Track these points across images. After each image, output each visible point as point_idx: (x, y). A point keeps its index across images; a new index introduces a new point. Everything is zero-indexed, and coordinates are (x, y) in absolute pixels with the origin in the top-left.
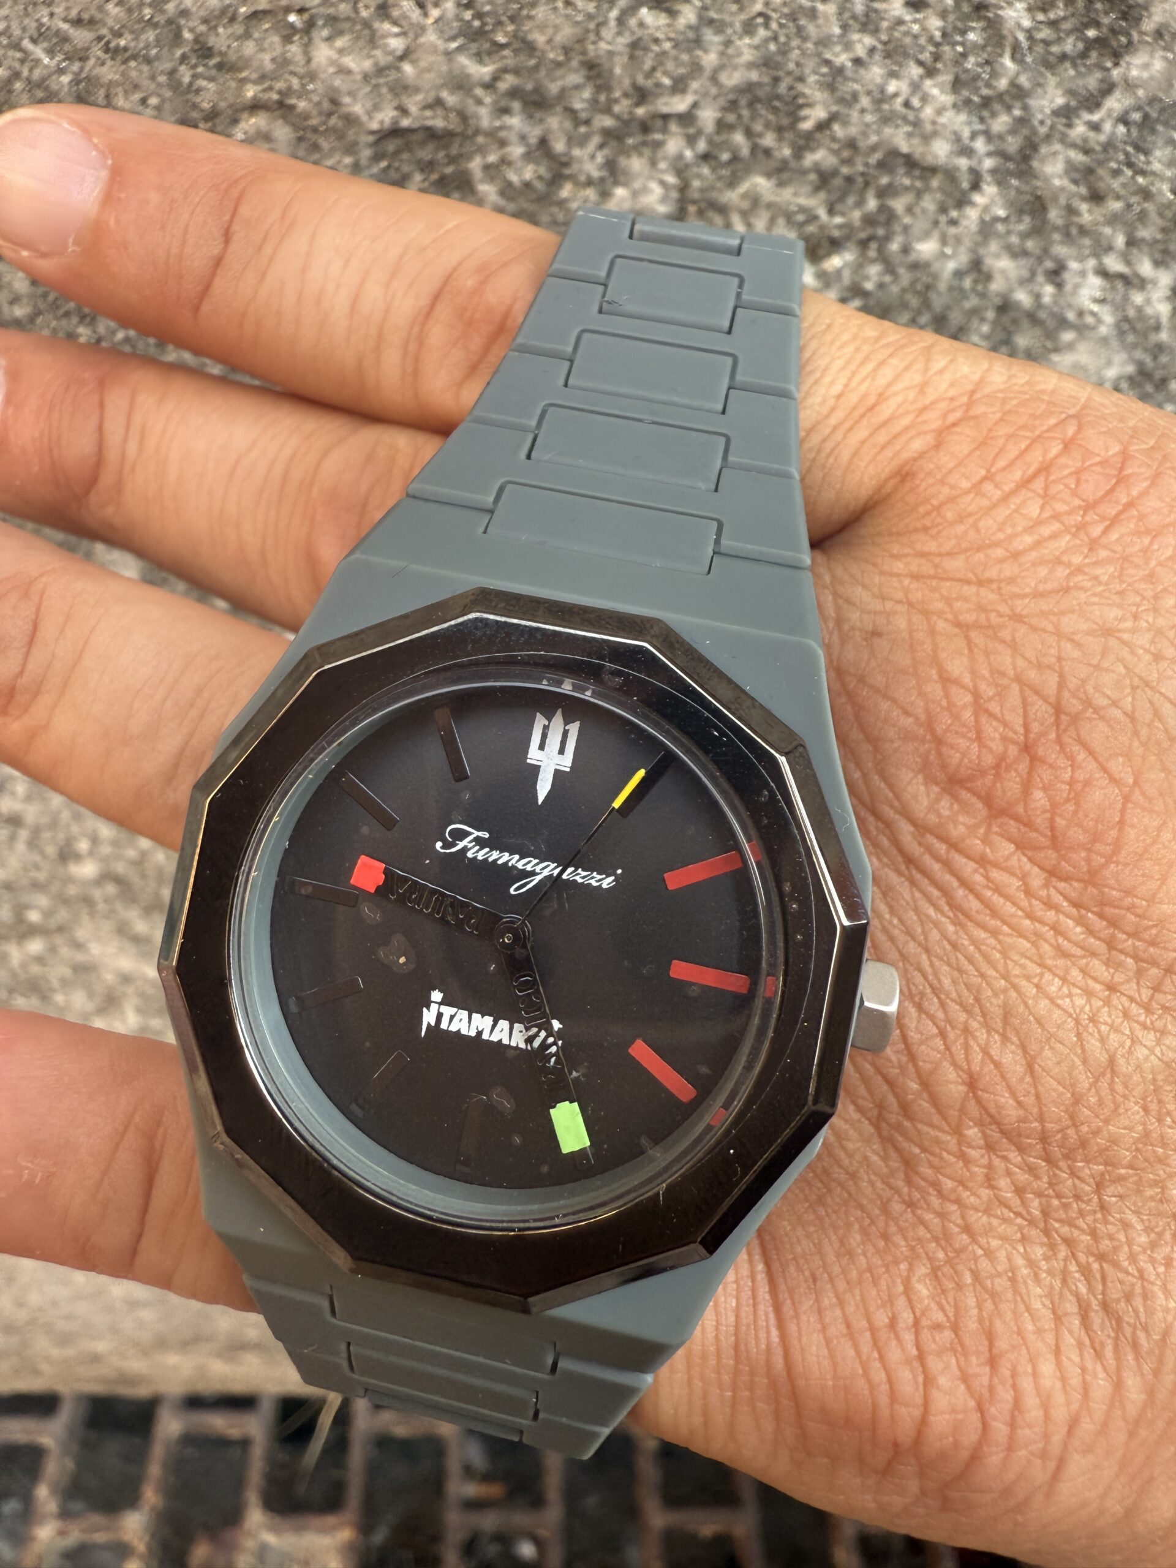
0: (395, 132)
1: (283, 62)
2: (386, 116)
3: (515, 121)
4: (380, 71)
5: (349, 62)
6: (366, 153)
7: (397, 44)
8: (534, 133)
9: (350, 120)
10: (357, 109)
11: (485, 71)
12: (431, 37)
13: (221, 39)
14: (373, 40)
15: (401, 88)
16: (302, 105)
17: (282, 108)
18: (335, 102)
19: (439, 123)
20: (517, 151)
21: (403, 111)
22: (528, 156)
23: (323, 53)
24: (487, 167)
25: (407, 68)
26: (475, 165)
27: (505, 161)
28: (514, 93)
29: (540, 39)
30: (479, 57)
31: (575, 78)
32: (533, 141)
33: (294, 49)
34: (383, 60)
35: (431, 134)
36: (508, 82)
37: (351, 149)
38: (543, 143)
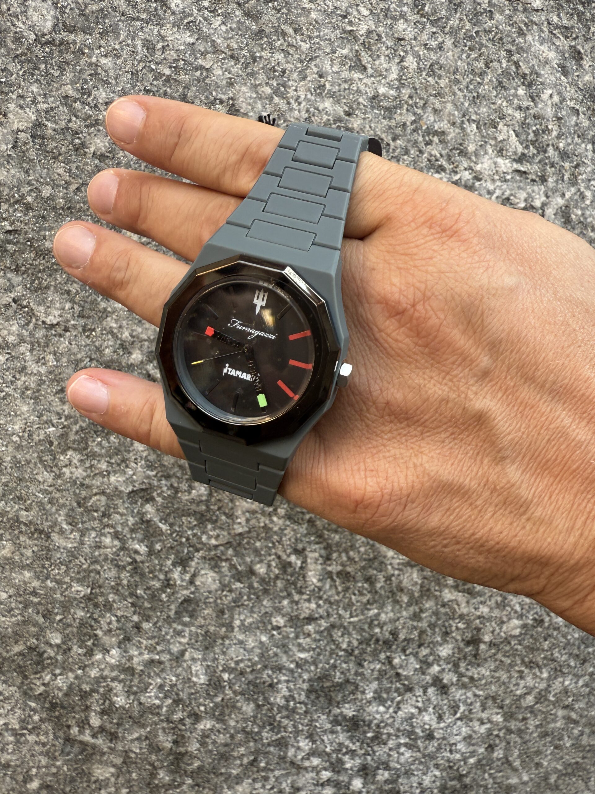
0: (133, 491)
1: (102, 483)
2: (130, 488)
3: (163, 482)
4: (127, 479)
5: (120, 479)
6: (126, 498)
7: (131, 473)
8: (169, 484)
9: (121, 492)
10: (123, 489)
11: (154, 473)
12: (140, 469)
13: (87, 481)
14: (125, 473)
15: (135, 481)
16: (108, 491)
17: (103, 493)
18: (116, 488)
19: (144, 487)
20: (165, 489)
21: (134, 486)
22: (168, 489)
23: (113, 479)
24: (158, 494)
25: (134, 477)
26: (155, 494)
27: (162, 492)
28: (162, 476)
29: (166, 464)
30: (152, 471)
31: (176, 469)
32: (169, 485)
33: (106, 479)
34: (127, 476)
35: (142, 490)
36: (160, 474)
37: (121, 498)
38: (172, 485)
